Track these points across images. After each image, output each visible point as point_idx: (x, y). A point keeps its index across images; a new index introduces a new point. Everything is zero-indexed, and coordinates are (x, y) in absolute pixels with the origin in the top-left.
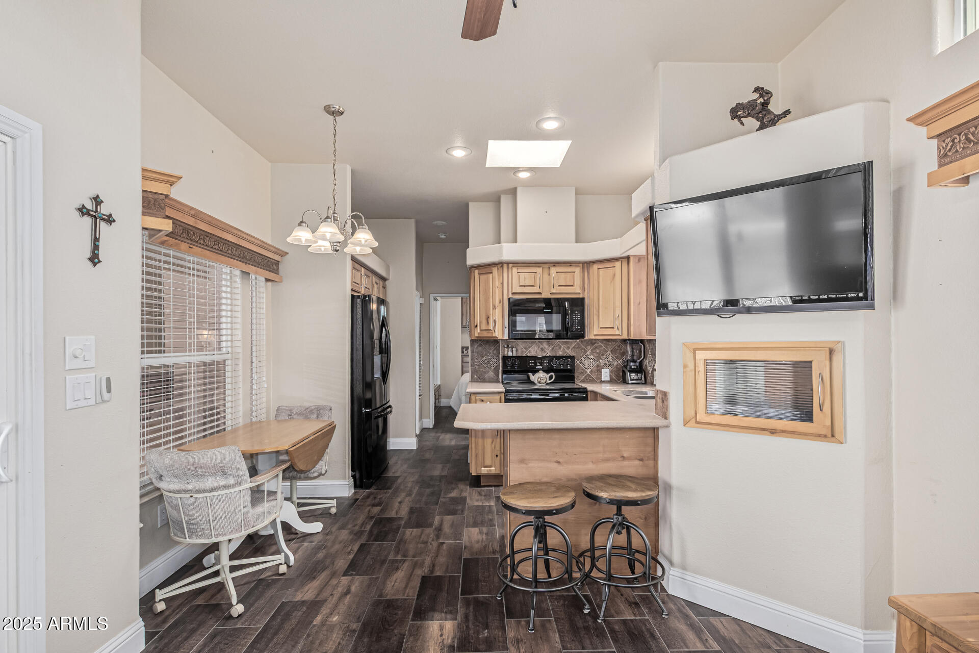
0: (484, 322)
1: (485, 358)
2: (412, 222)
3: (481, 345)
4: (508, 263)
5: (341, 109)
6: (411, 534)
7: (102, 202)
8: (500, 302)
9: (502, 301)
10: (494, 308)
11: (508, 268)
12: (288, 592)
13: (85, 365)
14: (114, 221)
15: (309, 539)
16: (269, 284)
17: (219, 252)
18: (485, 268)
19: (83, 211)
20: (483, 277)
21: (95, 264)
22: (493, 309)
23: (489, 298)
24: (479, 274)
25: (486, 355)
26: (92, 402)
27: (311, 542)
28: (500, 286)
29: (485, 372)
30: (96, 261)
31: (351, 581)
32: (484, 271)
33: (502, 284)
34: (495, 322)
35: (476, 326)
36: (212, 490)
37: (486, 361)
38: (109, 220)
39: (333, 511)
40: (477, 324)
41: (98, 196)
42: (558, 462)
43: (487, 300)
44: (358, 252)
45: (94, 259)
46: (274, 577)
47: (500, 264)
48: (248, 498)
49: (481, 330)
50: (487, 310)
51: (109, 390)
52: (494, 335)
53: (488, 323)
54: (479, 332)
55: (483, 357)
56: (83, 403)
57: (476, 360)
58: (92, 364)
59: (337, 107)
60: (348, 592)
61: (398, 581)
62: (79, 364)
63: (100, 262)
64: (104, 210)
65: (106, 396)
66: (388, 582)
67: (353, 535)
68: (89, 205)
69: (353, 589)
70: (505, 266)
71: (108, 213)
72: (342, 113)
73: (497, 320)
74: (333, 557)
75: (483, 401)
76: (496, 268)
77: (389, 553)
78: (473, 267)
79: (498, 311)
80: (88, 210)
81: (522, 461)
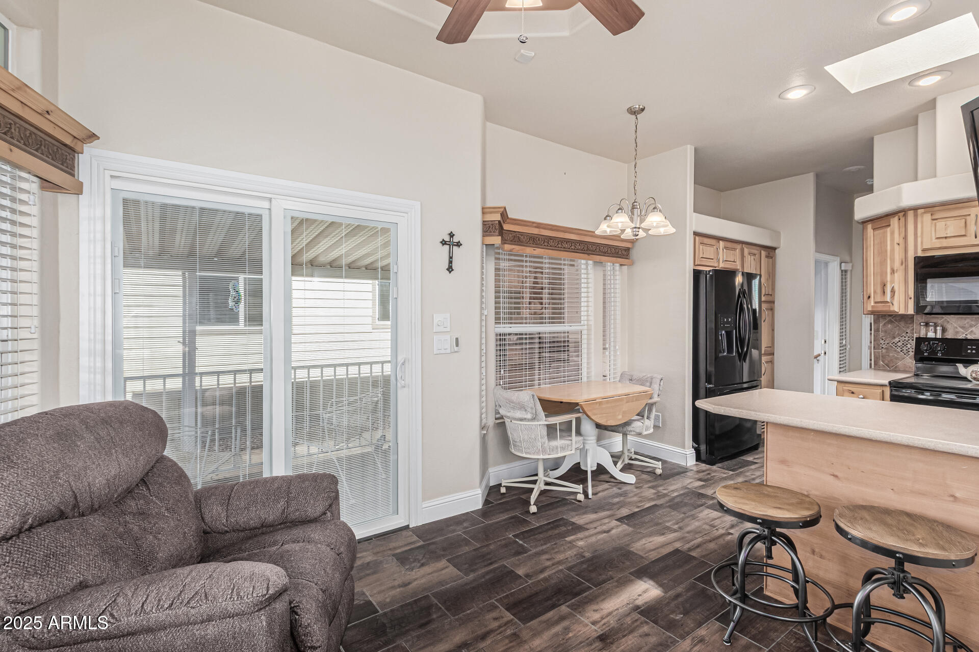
0: (879, 290)
1: (897, 339)
2: (811, 177)
3: (890, 322)
4: (915, 209)
5: (641, 107)
6: (708, 514)
7: (454, 235)
8: (902, 264)
9: (904, 262)
10: (893, 272)
11: (916, 216)
12: (571, 514)
13: (445, 330)
14: (461, 245)
15: (620, 486)
16: (623, 267)
17: (562, 249)
18: (881, 221)
19: (444, 243)
20: (877, 232)
21: (450, 272)
22: (891, 274)
23: (885, 260)
24: (874, 229)
25: (899, 335)
26: (449, 351)
27: (620, 489)
28: (902, 242)
29: (897, 358)
30: (450, 270)
31: (617, 526)
32: (878, 224)
33: (905, 238)
34: (893, 291)
35: (869, 297)
36: (521, 420)
37: (899, 344)
38: (459, 244)
39: (659, 471)
40: (870, 294)
41: (452, 232)
42: (836, 476)
43: (883, 263)
44: (662, 233)
45: (450, 269)
46: (573, 501)
47: (902, 213)
48: (545, 432)
49: (876, 303)
50: (883, 274)
51: (457, 345)
52: (892, 309)
53: (884, 292)
54: (872, 304)
55: (894, 338)
56: (442, 351)
57: (882, 342)
58: (448, 329)
59: (637, 106)
60: (608, 532)
61: (653, 543)
62: (441, 329)
63: (453, 270)
64: (456, 239)
65: (456, 349)
66: (644, 540)
67: (656, 495)
68: (447, 239)
69: (613, 532)
70: (911, 214)
71: (457, 241)
72: (643, 110)
73: (896, 288)
74: (622, 505)
75: (853, 393)
76: (896, 218)
77: (669, 521)
78: (864, 222)
79: (899, 276)
80: (446, 242)
81: (783, 462)
